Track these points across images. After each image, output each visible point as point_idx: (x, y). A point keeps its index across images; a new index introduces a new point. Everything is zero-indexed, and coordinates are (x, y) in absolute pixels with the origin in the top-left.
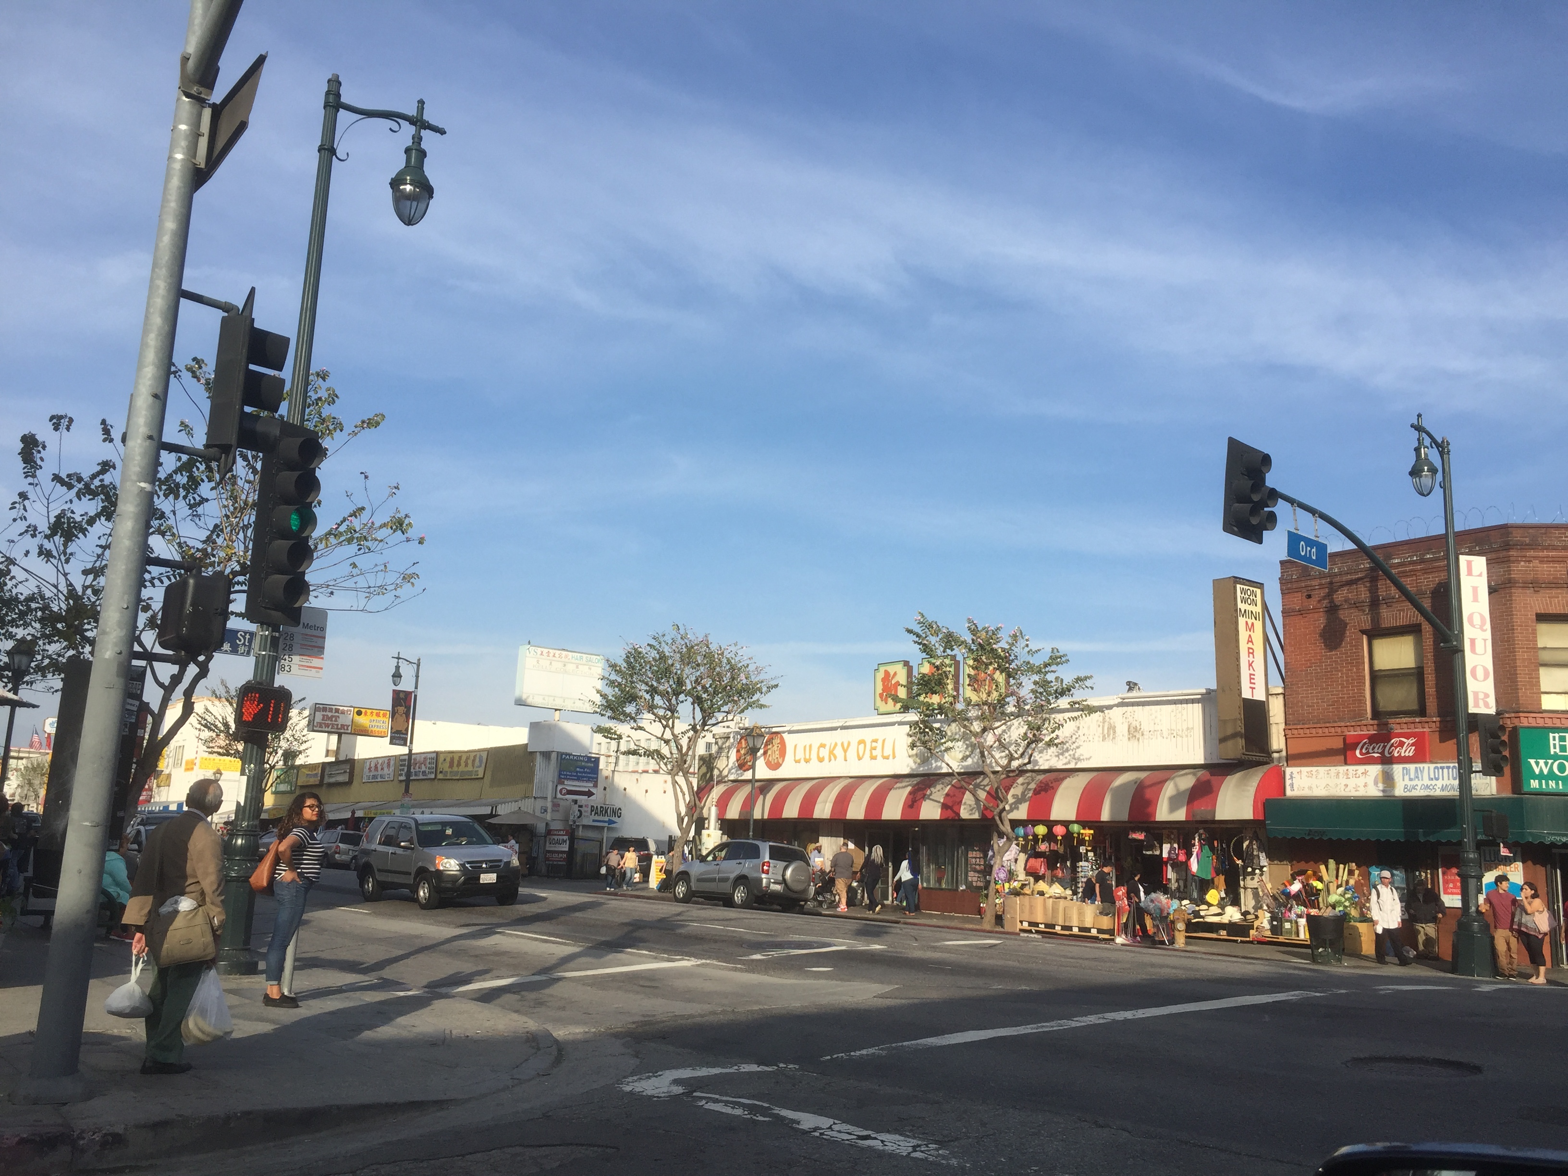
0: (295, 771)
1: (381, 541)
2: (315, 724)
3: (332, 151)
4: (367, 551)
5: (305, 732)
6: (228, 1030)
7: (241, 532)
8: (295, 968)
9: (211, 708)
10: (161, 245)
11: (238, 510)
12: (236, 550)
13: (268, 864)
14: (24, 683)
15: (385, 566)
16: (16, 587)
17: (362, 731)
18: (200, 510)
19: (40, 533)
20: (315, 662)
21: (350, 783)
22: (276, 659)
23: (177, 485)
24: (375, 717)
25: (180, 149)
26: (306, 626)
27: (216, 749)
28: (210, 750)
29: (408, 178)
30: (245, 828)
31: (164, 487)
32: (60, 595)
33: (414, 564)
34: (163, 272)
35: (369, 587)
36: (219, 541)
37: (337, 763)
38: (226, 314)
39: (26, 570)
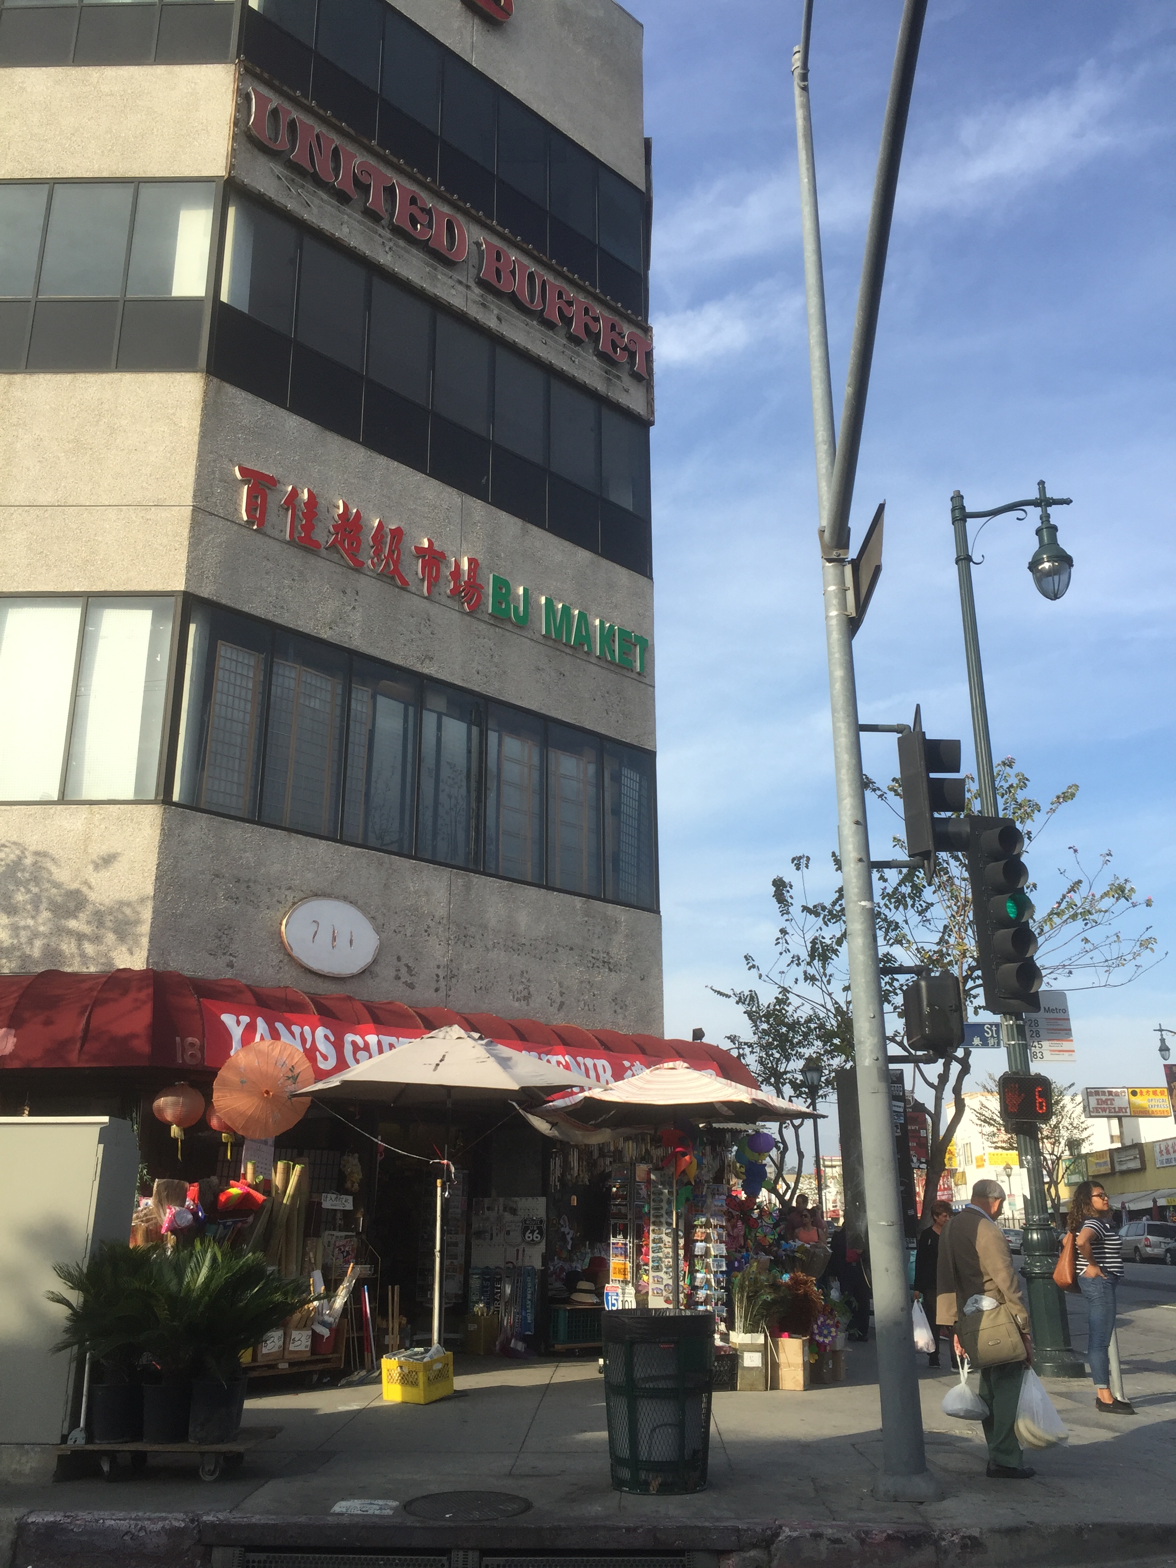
0: (1083, 1161)
1: (1106, 911)
2: (1091, 1109)
3: (969, 559)
4: (1094, 924)
5: (1083, 1118)
6: (1063, 1436)
7: (969, 928)
8: (1122, 1372)
9: (986, 1103)
10: (835, 692)
11: (961, 908)
12: (967, 947)
13: (1067, 1260)
14: (819, 1097)
15: (1117, 936)
16: (796, 1011)
17: (1142, 1112)
18: (928, 915)
19: (803, 961)
20: (1066, 1045)
21: (1143, 1169)
22: (1025, 1047)
23: (904, 896)
24: (1152, 1096)
25: (833, 607)
26: (1048, 1010)
27: (999, 1144)
28: (994, 1145)
29: (1045, 556)
30: (1038, 1222)
31: (893, 900)
32: (830, 1014)
33: (1147, 929)
34: (841, 714)
35: (1107, 961)
36: (952, 941)
37: (1124, 1148)
38: (900, 735)
39: (798, 996)
